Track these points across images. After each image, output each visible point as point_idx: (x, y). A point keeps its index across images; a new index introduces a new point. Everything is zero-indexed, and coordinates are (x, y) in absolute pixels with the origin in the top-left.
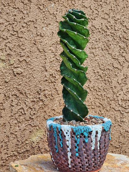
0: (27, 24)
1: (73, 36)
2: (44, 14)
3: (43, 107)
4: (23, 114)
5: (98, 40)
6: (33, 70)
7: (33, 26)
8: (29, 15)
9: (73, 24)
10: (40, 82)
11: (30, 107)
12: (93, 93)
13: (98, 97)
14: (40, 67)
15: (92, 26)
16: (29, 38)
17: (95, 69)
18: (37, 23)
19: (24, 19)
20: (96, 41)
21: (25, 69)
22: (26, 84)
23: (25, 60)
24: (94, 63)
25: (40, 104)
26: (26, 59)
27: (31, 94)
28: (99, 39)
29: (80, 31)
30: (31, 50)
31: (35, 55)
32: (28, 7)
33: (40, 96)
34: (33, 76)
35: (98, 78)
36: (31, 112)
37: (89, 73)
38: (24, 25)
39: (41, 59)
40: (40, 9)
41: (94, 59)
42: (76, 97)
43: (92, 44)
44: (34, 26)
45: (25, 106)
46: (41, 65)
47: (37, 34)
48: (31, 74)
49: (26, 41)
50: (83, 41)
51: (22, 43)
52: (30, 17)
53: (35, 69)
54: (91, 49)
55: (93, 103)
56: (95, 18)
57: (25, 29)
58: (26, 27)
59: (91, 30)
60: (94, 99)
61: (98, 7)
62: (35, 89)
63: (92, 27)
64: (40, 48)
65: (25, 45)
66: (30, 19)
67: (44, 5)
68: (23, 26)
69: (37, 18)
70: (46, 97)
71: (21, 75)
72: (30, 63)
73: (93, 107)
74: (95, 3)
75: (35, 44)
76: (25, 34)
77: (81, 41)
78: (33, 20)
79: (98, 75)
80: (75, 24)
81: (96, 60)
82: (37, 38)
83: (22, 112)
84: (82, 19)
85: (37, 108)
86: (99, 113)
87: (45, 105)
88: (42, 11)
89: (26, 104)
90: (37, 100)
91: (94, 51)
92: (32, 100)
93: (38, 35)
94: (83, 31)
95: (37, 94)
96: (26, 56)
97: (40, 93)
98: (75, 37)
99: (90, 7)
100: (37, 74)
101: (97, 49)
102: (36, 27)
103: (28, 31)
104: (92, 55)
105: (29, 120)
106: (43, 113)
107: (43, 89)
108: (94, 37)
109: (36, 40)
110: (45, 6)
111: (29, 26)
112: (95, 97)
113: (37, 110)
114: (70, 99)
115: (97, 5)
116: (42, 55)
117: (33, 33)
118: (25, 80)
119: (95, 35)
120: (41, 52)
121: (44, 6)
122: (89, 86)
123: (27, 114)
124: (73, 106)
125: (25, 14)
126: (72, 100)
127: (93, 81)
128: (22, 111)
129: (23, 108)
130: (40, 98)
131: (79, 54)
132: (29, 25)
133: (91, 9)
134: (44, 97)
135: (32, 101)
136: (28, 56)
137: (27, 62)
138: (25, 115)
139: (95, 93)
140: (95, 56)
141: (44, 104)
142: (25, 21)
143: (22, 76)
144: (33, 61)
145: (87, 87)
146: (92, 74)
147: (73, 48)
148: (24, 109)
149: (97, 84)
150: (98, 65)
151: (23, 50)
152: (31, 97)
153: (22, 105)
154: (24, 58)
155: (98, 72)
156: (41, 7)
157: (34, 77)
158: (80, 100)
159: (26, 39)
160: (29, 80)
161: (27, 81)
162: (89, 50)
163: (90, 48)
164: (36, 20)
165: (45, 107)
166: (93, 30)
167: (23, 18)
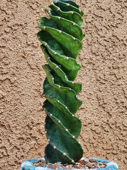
0: (12, 29)
1: (57, 36)
2: (39, 15)
3: (37, 147)
4: (5, 156)
5: (122, 56)
6: (20, 94)
7: (21, 32)
8: (15, 16)
9: (56, 18)
10: (31, 112)
11: (16, 146)
12: (114, 132)
13: (123, 138)
14: (32, 91)
15: (113, 36)
16: (15, 48)
17: (117, 98)
18: (27, 28)
19: (8, 21)
20: (120, 58)
21: (9, 92)
22: (10, 113)
23: (9, 79)
24: (116, 89)
25: (32, 143)
26: (11, 78)
27: (18, 127)
28: (124, 55)
29: (68, 29)
30: (18, 66)
31: (24, 73)
32: (14, 5)
33: (32, 132)
34: (22, 102)
35: (123, 111)
36: (18, 153)
37: (108, 103)
38: (8, 30)
39: (33, 79)
40: (32, 8)
41: (117, 83)
42: (61, 127)
43: (114, 61)
44: (23, 32)
45: (8, 144)
46: (33, 87)
47: (27, 43)
48: (19, 100)
49: (10, 53)
50: (73, 45)
51: (4, 54)
52: (17, 19)
53: (24, 92)
54: (112, 68)
55: (114, 146)
56: (118, 25)
57: (9, 35)
58: (11, 32)
59: (112, 42)
60: (116, 141)
61: (121, 10)
62: (25, 121)
63: (112, 38)
64: (32, 63)
65: (10, 57)
66: (16, 22)
67: (38, 3)
68: (5, 31)
69: (27, 21)
70: (41, 133)
71: (3, 100)
72: (16, 83)
73: (115, 152)
74: (117, 3)
75: (23, 57)
76: (9, 42)
77: (69, 43)
78: (22, 24)
79: (123, 107)
80: (59, 18)
81: (119, 85)
82: (27, 49)
83: (3, 153)
84: (70, 12)
85: (28, 148)
86: (124, 162)
87: (39, 144)
88: (35, 12)
89: (10, 141)
90: (27, 137)
91: (116, 71)
92: (19, 136)
93: (29, 45)
94: (72, 30)
95: (27, 128)
96: (10, 73)
97: (32, 127)
98: (60, 37)
99: (109, 9)
100: (27, 100)
101: (122, 70)
102: (25, 34)
103: (14, 38)
104: (113, 77)
105: (14, 165)
106: (36, 156)
107: (36, 122)
108: (116, 52)
109: (25, 52)
110: (40, 5)
111: (15, 32)
112: (118, 138)
113: (27, 151)
114: (55, 130)
115: (121, 7)
116: (35, 73)
117: (21, 42)
118: (9, 108)
119: (117, 49)
120: (33, 69)
121: (38, 5)
122: (108, 121)
123: (11, 157)
124: (59, 141)
125: (9, 15)
126: (58, 132)
127: (114, 115)
128: (4, 151)
129: (5, 148)
130: (31, 134)
131: (66, 63)
132: (15, 30)
133: (110, 11)
134: (37, 133)
135: (19, 138)
136: (14, 74)
137: (12, 82)
138: (9, 157)
139: (117, 132)
140: (117, 79)
141: (37, 143)
142: (9, 24)
143: (3, 102)
144: (21, 81)
145: (105, 122)
146: (113, 105)
147: (56, 53)
148: (7, 149)
149: (121, 119)
150: (122, 92)
151: (5, 65)
152: (18, 132)
153: (3, 143)
154: (8, 76)
155: (122, 102)
156: (34, 6)
157: (23, 104)
158: (67, 132)
159: (10, 50)
160: (15, 107)
161: (13, 109)
162: (109, 69)
163: (110, 68)
164: (26, 23)
165: (39, 147)
166: (114, 42)
167: (5, 20)
